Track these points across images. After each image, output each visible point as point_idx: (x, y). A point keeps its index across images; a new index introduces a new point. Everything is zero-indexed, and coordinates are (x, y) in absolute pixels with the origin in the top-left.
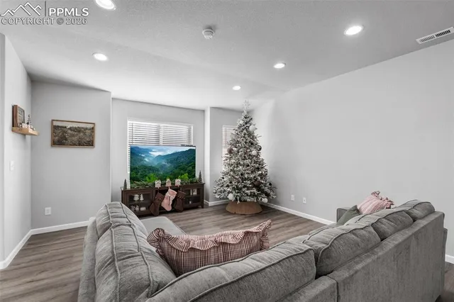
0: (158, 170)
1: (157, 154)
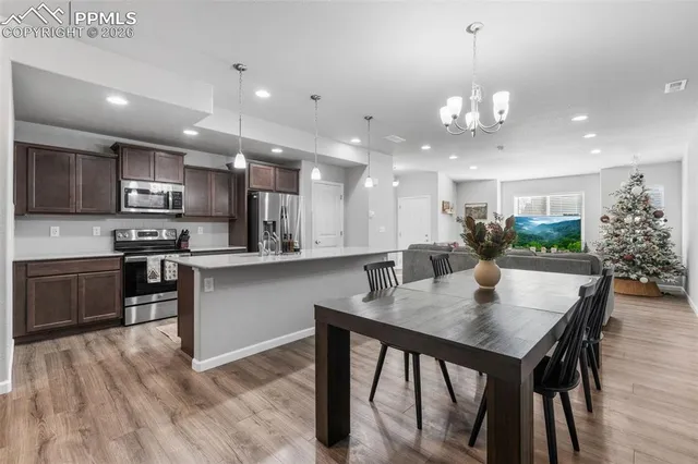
0: (542, 238)
1: (539, 223)
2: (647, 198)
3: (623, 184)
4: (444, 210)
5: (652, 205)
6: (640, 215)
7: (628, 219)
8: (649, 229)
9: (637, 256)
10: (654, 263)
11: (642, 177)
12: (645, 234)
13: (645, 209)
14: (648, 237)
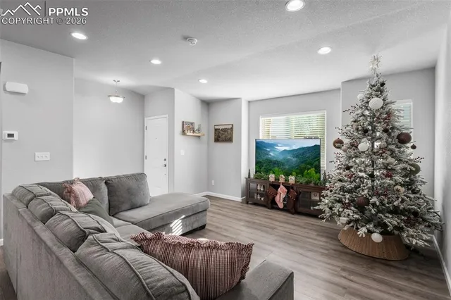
0: (283, 164)
1: (282, 149)
2: (389, 114)
3: (360, 96)
4: (183, 132)
5: (397, 124)
6: (380, 138)
7: (364, 145)
8: (390, 160)
9: (374, 199)
10: (395, 211)
11: (383, 84)
12: (386, 167)
13: (386, 131)
14: (390, 172)
